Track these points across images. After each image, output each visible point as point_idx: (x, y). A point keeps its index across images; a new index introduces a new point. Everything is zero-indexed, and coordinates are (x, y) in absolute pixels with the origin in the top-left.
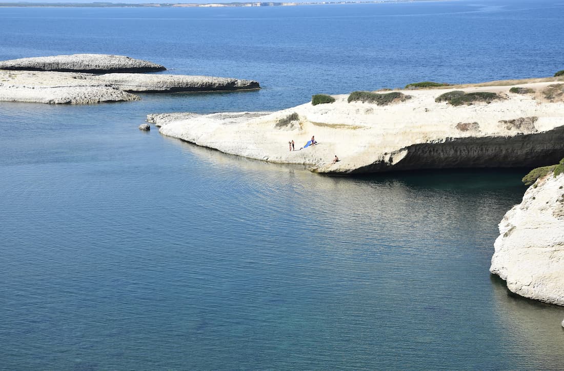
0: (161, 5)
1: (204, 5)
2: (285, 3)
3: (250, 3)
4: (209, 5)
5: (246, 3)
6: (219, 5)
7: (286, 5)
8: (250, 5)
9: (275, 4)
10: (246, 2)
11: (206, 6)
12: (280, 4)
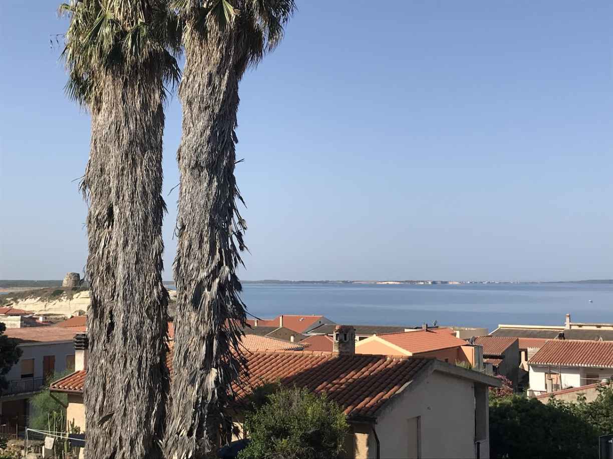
0: (343, 282)
1: (381, 282)
2: (451, 282)
3: (422, 281)
4: (386, 283)
5: (417, 282)
6: (396, 283)
7: (451, 283)
8: (423, 283)
9: (442, 282)
10: (419, 280)
11: (383, 283)
12: (446, 282)
